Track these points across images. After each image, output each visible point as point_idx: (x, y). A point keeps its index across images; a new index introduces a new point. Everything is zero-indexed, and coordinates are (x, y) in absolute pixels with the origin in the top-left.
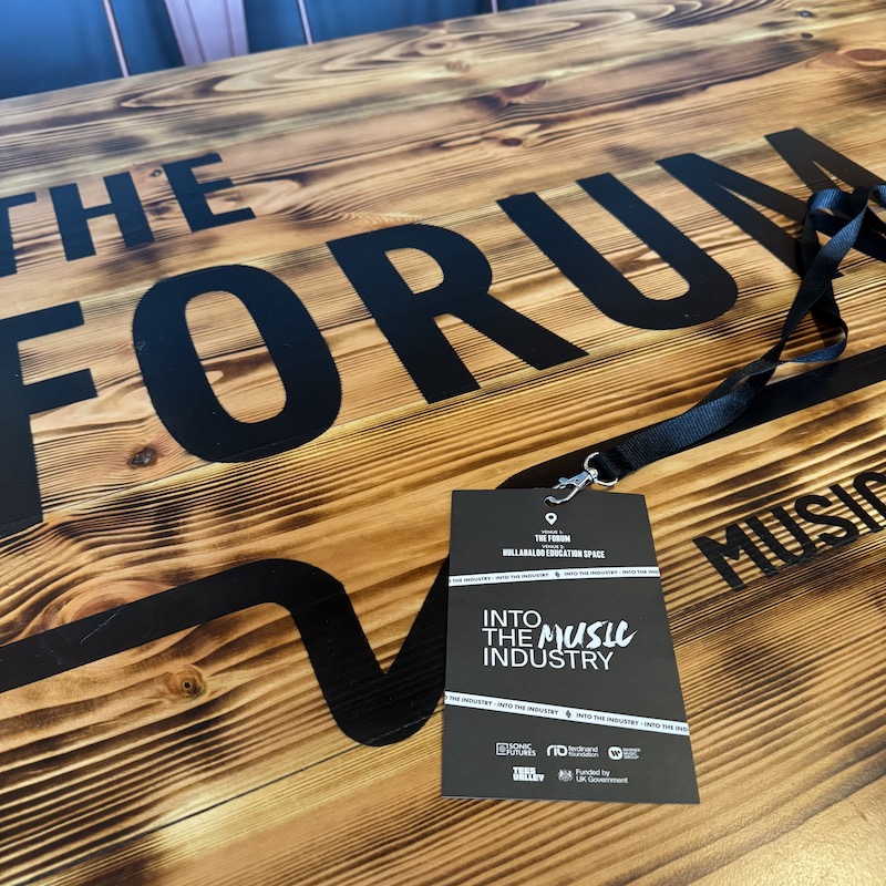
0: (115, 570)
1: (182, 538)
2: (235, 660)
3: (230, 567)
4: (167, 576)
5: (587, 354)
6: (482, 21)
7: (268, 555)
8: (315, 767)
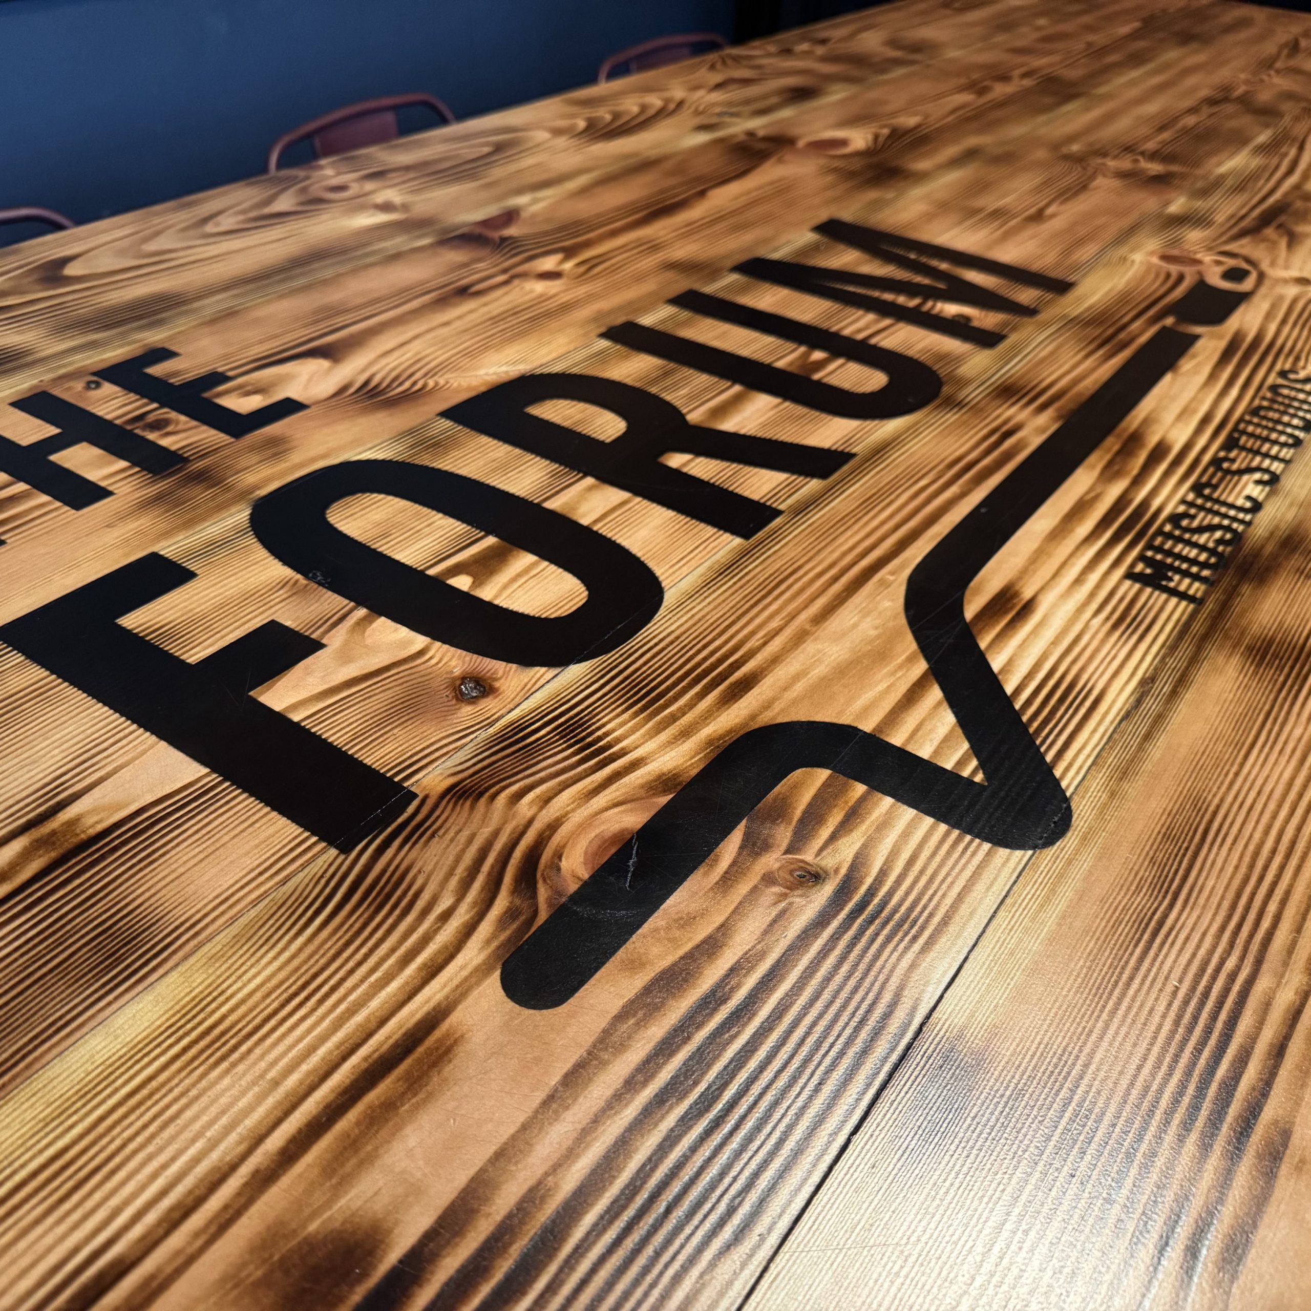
0: (579, 806)
1: (622, 749)
2: (825, 833)
3: (713, 756)
4: (651, 788)
5: (854, 455)
6: (368, 157)
7: (740, 729)
8: (1015, 888)
